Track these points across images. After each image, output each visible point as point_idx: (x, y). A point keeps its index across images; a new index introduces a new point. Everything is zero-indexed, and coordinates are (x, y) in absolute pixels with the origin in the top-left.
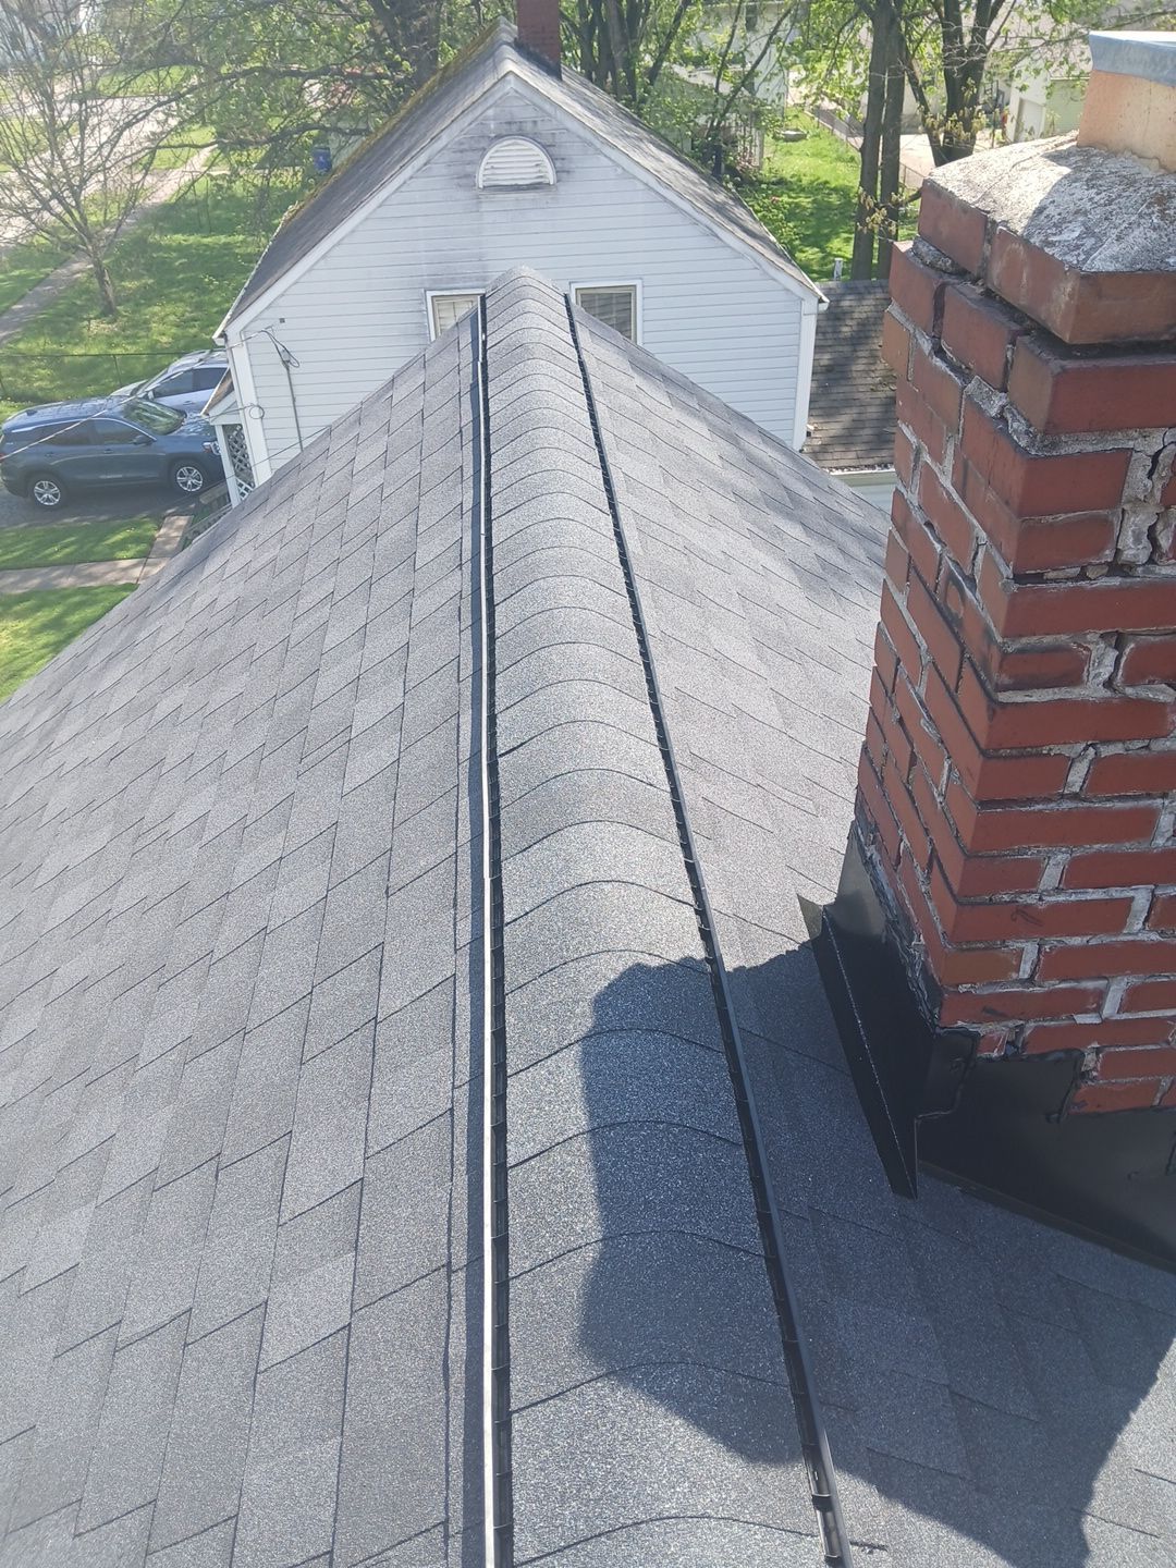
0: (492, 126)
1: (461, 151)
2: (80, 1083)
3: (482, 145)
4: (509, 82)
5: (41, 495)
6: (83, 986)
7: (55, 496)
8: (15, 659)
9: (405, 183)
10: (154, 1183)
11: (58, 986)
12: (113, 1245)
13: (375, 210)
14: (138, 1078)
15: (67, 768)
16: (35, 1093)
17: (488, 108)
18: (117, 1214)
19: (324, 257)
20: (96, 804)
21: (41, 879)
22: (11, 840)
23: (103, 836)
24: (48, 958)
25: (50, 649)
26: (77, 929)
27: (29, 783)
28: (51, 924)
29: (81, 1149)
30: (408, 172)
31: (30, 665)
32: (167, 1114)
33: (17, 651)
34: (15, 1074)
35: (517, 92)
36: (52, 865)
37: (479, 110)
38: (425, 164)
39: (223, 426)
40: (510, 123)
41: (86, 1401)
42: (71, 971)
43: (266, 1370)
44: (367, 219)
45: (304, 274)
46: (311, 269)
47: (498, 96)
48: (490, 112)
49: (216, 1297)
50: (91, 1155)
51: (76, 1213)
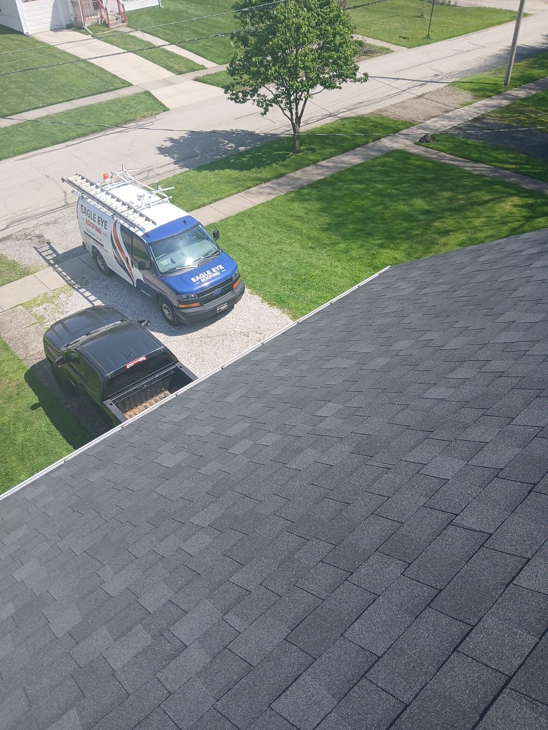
2: (481, 412)
6: (501, 375)
8: (509, 216)
10: (497, 474)
11: (488, 368)
12: (467, 484)
14: (509, 427)
15: (534, 279)
16: (459, 403)
18: (475, 474)
20: (542, 302)
21: (500, 319)
22: (493, 296)
23: (538, 317)
24: (488, 354)
25: (526, 219)
26: (508, 349)
27: (512, 276)
28: (496, 341)
29: (470, 438)
31: (513, 222)
32: (517, 451)
33: (511, 213)
34: (453, 390)
36: (508, 316)
41: (428, 531)
42: (497, 365)
43: (516, 585)
49: (505, 538)
50: (473, 443)
51: (456, 460)
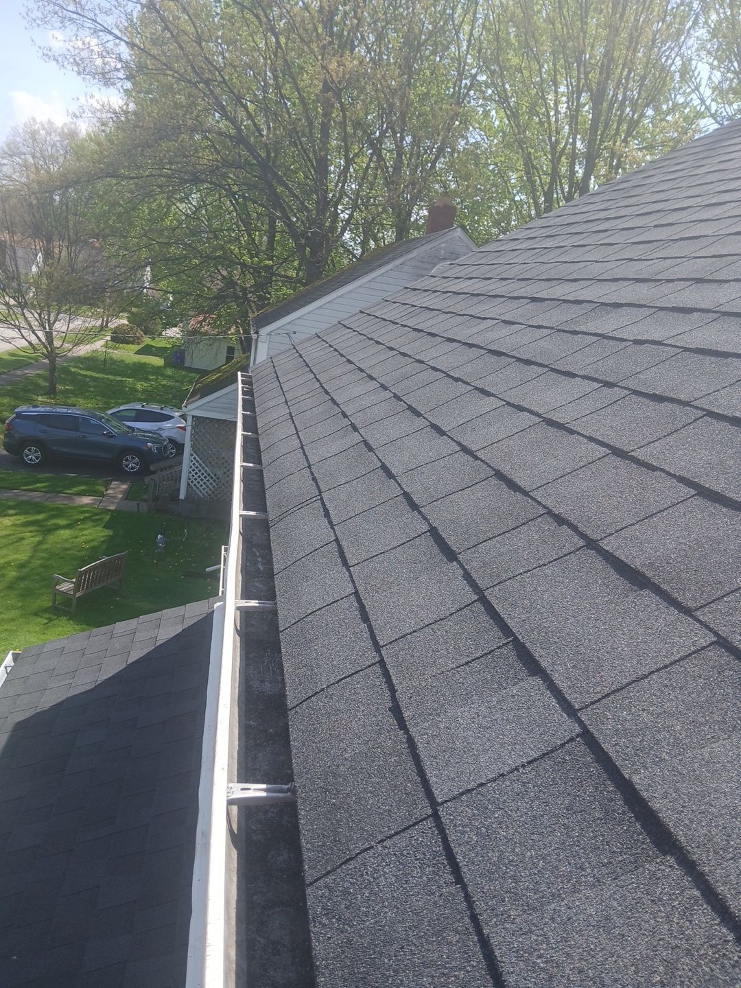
0: (442, 253)
1: (423, 262)
3: (434, 261)
4: (457, 232)
5: (27, 456)
7: (37, 458)
9: (387, 271)
13: (366, 283)
17: (443, 243)
19: (329, 302)
30: (390, 266)
35: (460, 238)
37: (438, 242)
38: (401, 265)
39: (193, 416)
40: (452, 253)
44: (360, 287)
45: (315, 309)
46: (319, 308)
47: (450, 237)
48: (443, 245)
